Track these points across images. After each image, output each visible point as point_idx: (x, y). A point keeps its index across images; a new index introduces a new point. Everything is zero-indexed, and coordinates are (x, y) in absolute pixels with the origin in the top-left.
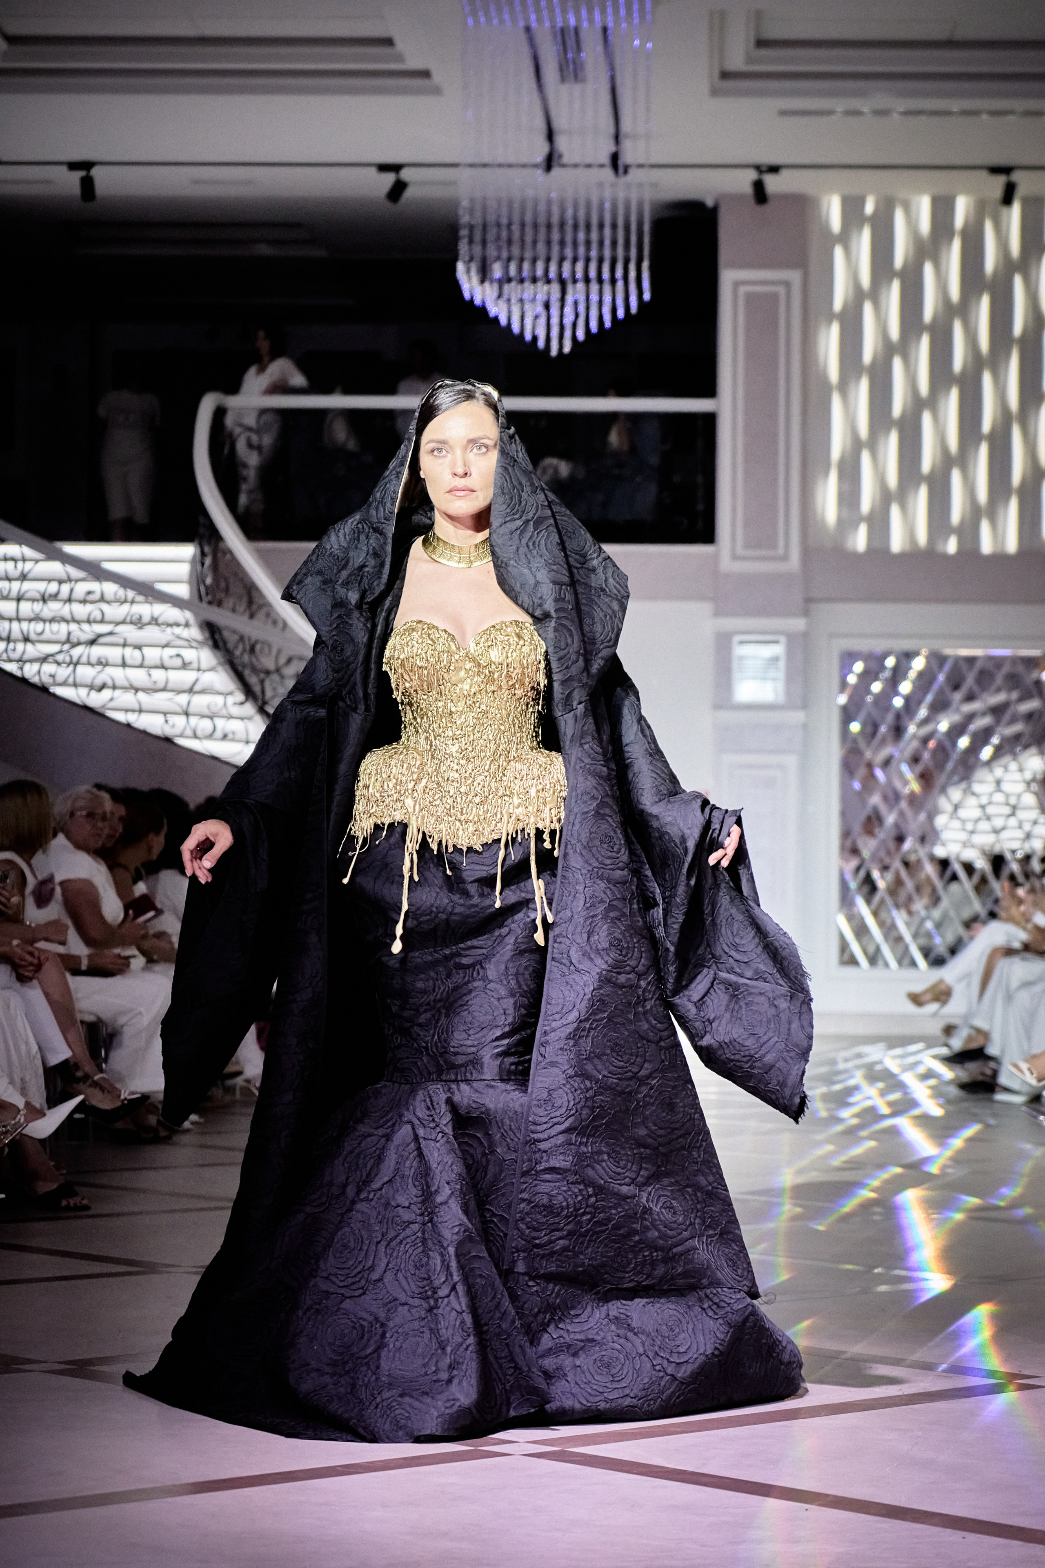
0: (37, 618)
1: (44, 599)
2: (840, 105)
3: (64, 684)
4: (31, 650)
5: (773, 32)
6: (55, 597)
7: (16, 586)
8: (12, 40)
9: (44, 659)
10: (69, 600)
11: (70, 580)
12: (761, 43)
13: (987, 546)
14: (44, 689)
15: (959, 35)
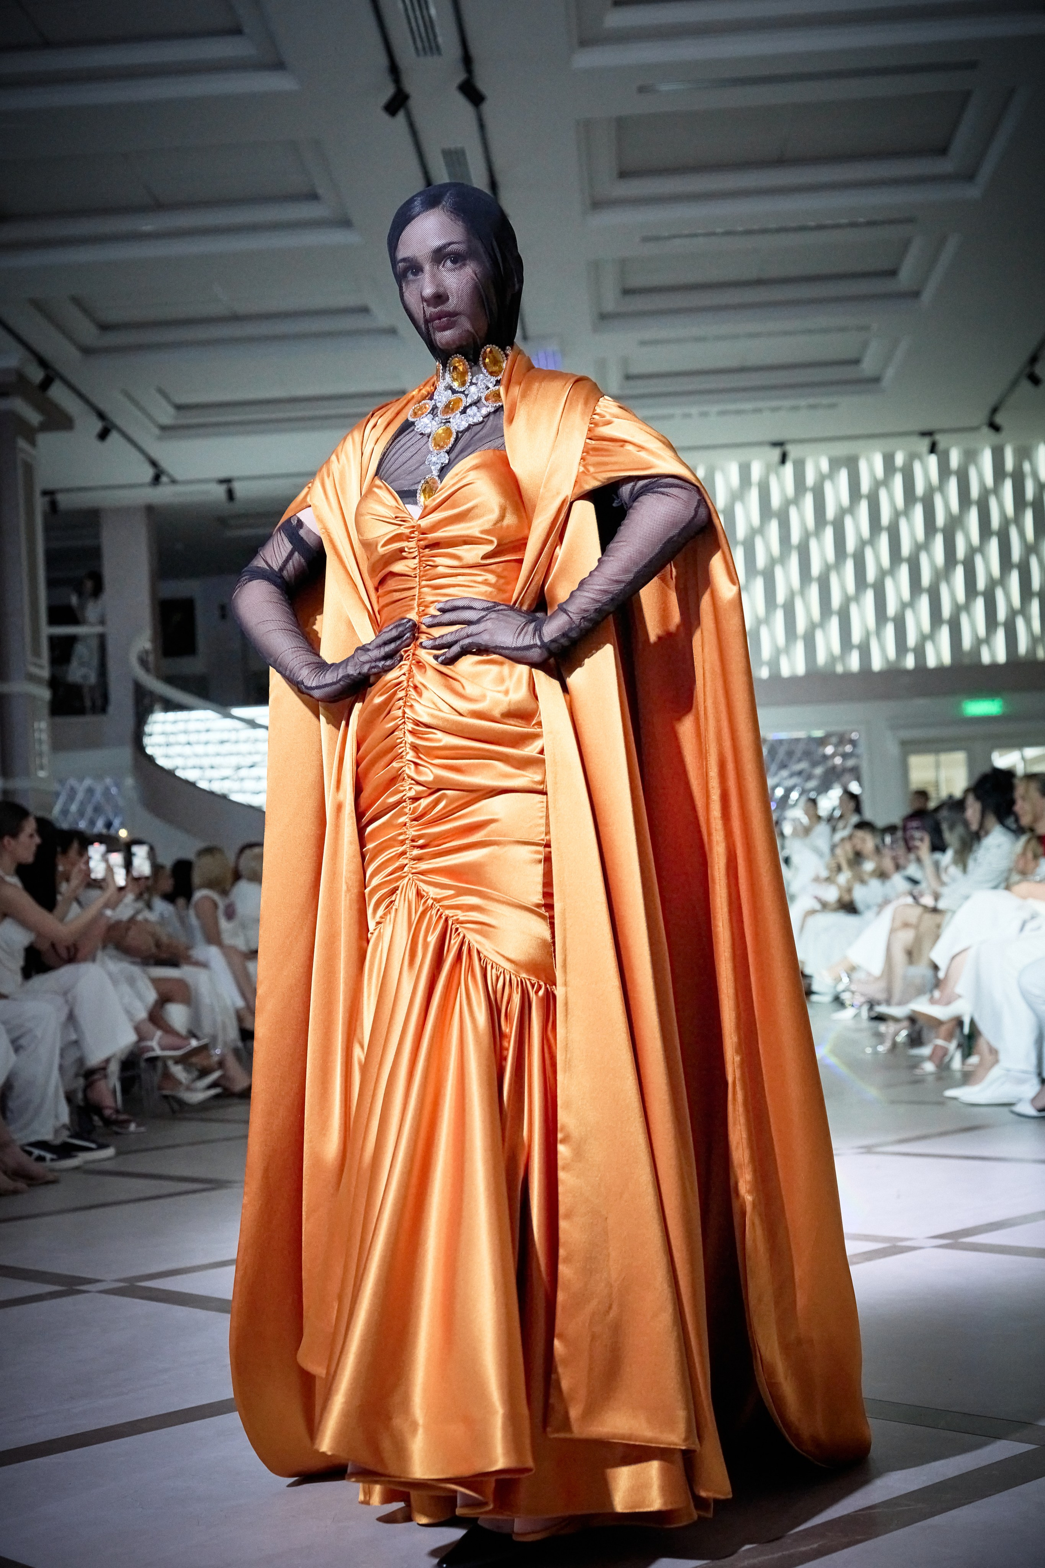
0: (218, 755)
1: (222, 742)
2: (678, 411)
3: (237, 792)
4: (215, 774)
5: (635, 370)
6: (227, 741)
7: (204, 737)
8: (179, 407)
9: (224, 779)
10: (237, 742)
11: (237, 730)
12: (628, 377)
13: (785, 672)
14: (224, 797)
15: (748, 364)
